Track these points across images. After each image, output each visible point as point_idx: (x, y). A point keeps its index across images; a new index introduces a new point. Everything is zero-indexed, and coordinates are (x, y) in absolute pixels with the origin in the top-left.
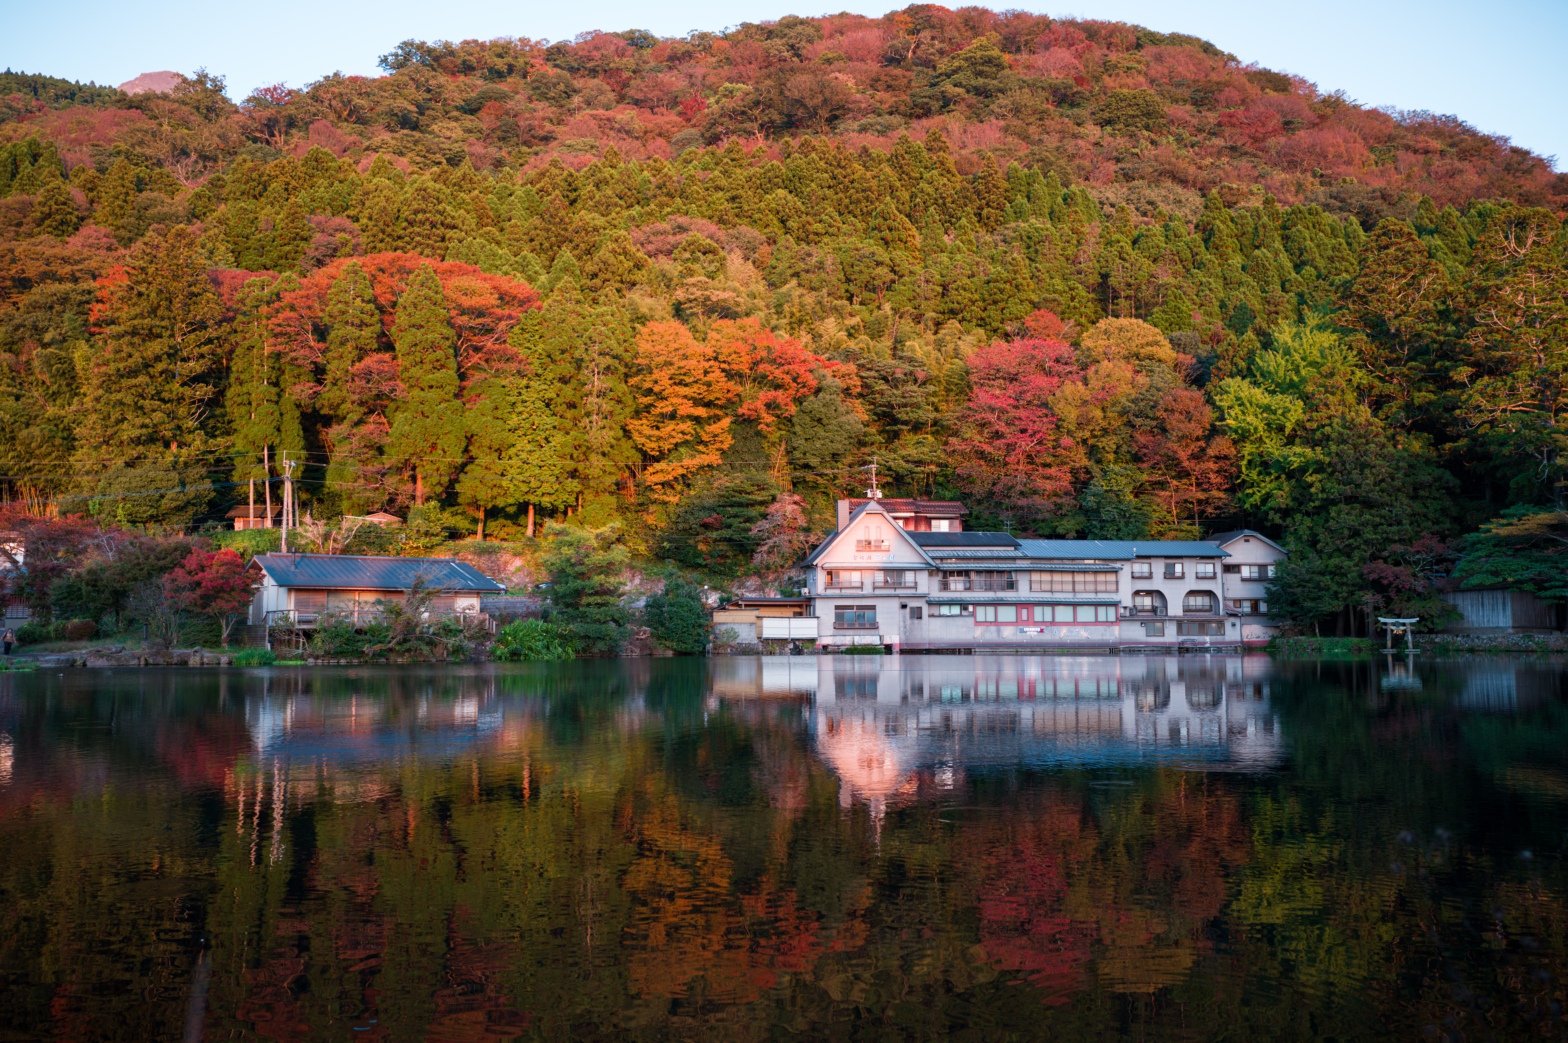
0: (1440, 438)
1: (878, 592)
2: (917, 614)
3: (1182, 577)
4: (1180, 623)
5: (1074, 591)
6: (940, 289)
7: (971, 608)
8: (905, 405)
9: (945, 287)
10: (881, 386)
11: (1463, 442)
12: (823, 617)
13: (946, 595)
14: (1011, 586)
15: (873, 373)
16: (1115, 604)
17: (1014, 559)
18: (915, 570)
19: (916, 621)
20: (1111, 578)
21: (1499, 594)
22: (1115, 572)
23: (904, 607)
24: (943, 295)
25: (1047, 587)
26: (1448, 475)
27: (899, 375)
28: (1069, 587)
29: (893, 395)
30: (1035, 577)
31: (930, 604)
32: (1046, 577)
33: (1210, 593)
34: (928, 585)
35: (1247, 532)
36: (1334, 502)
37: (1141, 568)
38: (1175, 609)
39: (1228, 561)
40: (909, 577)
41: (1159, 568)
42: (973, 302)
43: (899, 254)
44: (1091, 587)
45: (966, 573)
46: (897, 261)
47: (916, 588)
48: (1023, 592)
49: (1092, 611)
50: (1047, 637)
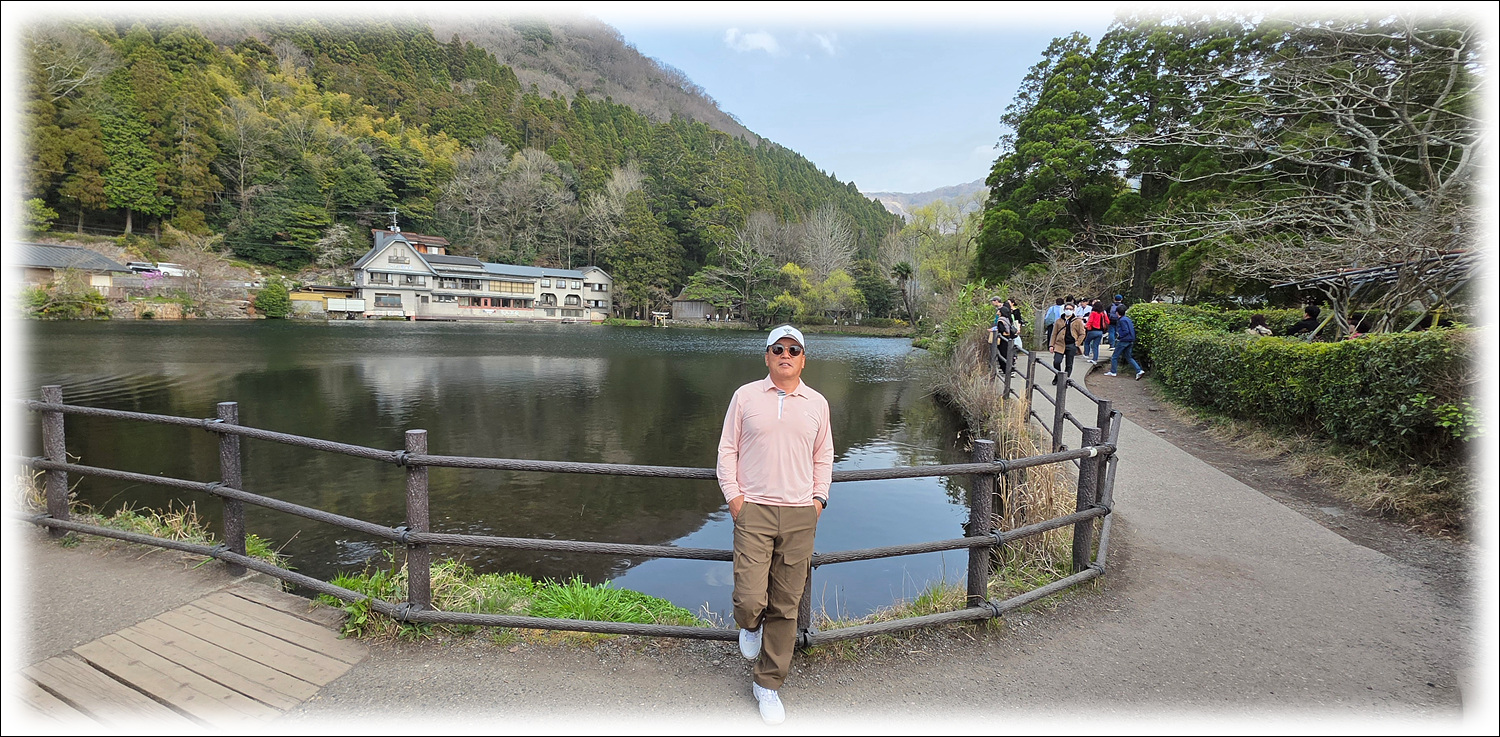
0: (681, 231)
1: (402, 287)
2: (425, 299)
3: (565, 288)
4: (563, 310)
5: (511, 292)
6: (430, 111)
7: (456, 298)
8: (411, 178)
9: (433, 110)
10: (395, 164)
11: (688, 235)
12: (368, 299)
13: (442, 291)
14: (478, 287)
15: (390, 156)
16: (533, 300)
17: (481, 273)
18: (424, 276)
19: (425, 304)
20: (531, 286)
22: (533, 283)
23: (418, 295)
24: (432, 115)
25: (496, 289)
26: (682, 247)
27: (407, 159)
28: (508, 289)
29: (406, 172)
30: (492, 283)
31: (433, 295)
32: (498, 284)
33: (576, 296)
34: (432, 284)
35: (595, 267)
36: (635, 256)
37: (546, 282)
38: (561, 303)
39: (586, 281)
40: (421, 280)
41: (554, 282)
42: (451, 122)
43: (404, 83)
44: (521, 290)
45: (454, 279)
46: (403, 88)
47: (425, 285)
48: (485, 291)
49: (523, 303)
50: (497, 315)
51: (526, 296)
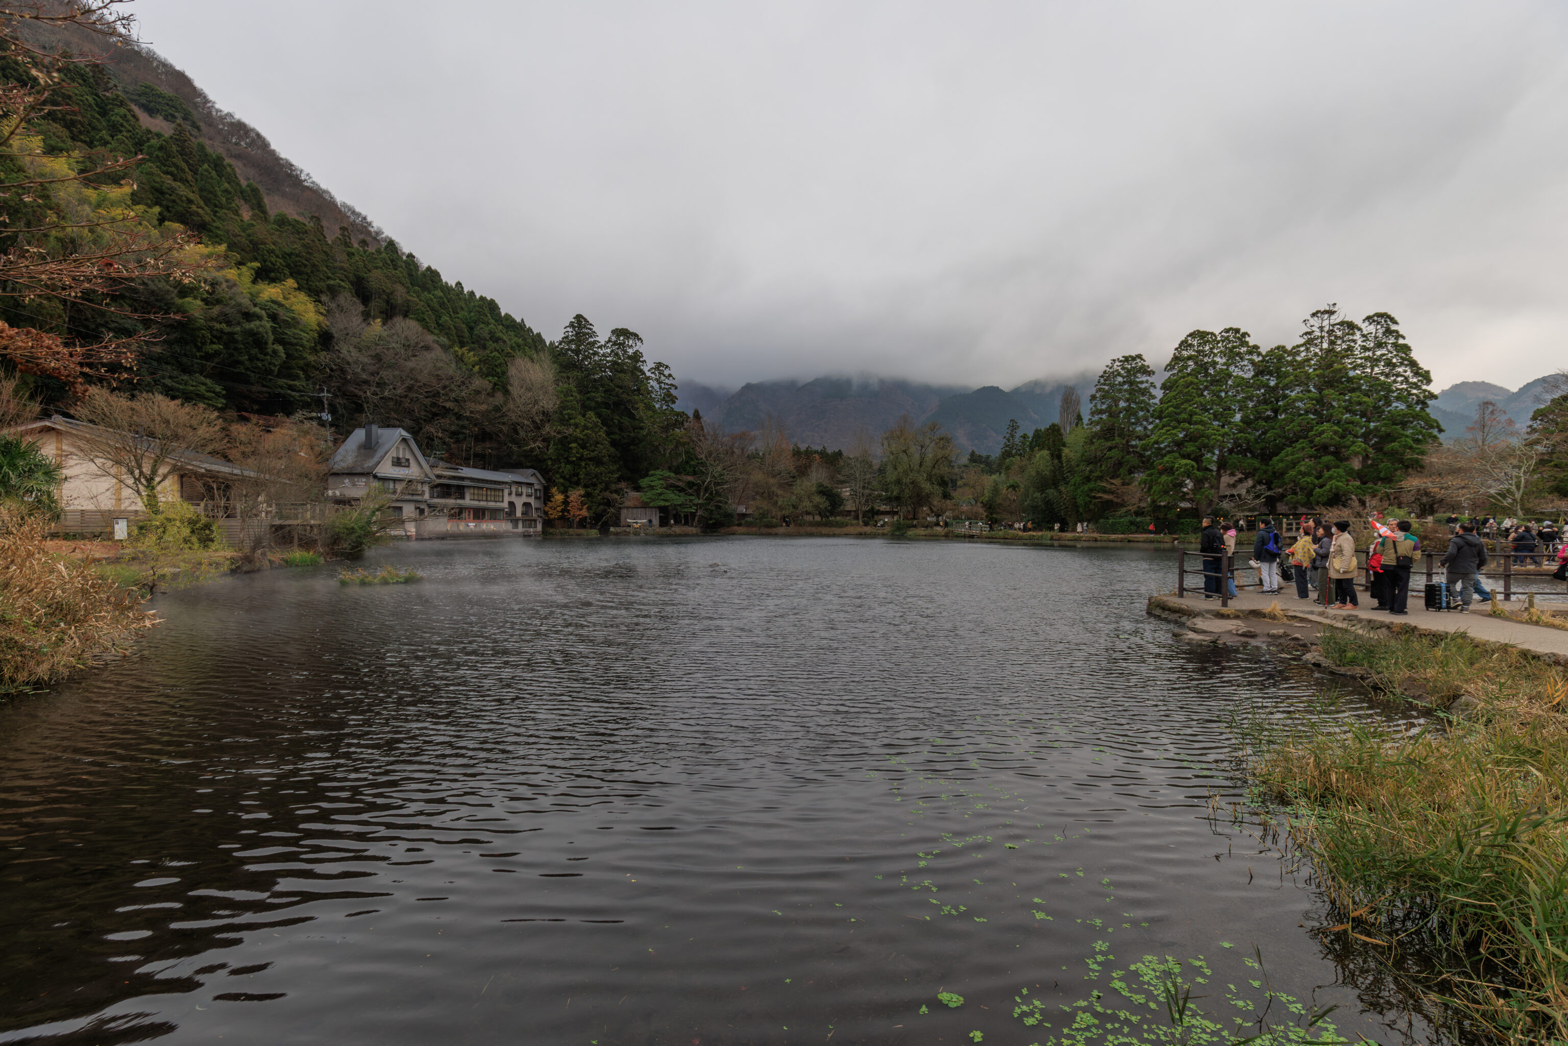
1: (403, 497)
2: (422, 513)
3: (522, 495)
5: (487, 500)
7: (445, 511)
13: (434, 501)
14: (463, 496)
16: (502, 510)
17: (463, 479)
18: (422, 483)
19: (421, 519)
20: (502, 494)
21: (654, 510)
22: (503, 490)
23: (417, 508)
25: (476, 498)
28: (484, 498)
30: (472, 491)
31: (429, 506)
32: (476, 491)
33: (530, 504)
34: (428, 493)
35: (533, 470)
38: (519, 514)
39: (535, 487)
40: (419, 487)
41: (515, 489)
44: (494, 499)
45: (444, 486)
47: (423, 493)
48: (468, 501)
49: (494, 514)
50: (478, 529)
51: (499, 505)
